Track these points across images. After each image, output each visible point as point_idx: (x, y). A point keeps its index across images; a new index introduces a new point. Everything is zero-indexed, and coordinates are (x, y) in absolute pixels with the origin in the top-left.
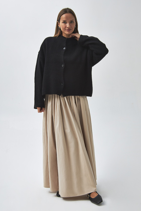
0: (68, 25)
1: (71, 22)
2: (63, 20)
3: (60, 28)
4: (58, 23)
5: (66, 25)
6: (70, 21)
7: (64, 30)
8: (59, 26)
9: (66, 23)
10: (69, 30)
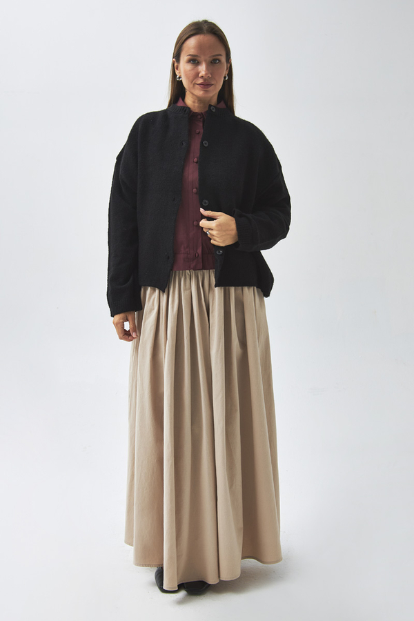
0: (202, 69)
1: (214, 62)
2: (189, 55)
3: (179, 78)
4: (176, 64)
5: (197, 69)
6: (210, 58)
7: (192, 86)
8: (177, 72)
9: (198, 62)
10: (206, 85)
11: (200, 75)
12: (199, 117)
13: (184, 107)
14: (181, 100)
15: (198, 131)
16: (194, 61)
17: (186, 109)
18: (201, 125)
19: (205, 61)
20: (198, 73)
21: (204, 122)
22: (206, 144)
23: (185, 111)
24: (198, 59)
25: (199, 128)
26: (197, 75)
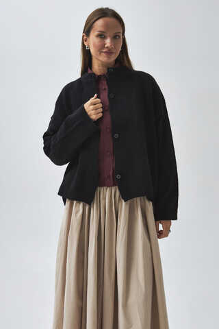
3: (87, 47)
4: (85, 38)
8: (86, 43)
10: (109, 53)
11: (106, 46)
12: (102, 78)
13: (91, 74)
14: (89, 69)
16: (102, 36)
18: (106, 83)
19: (110, 36)
20: (105, 44)
21: (107, 80)
24: (105, 34)
25: (105, 85)
26: (103, 46)
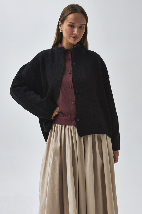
0: (76, 31)
2: (70, 22)
3: (61, 31)
4: (60, 24)
5: (73, 30)
6: (80, 25)
7: (69, 37)
8: (60, 28)
9: (74, 26)
10: (75, 38)
12: (69, 51)
13: (61, 47)
14: (59, 44)
15: (69, 58)
16: (72, 26)
17: (63, 48)
18: (70, 55)
19: (77, 26)
20: (73, 32)
21: (71, 54)
22: (74, 65)
23: (62, 49)
25: (69, 57)
